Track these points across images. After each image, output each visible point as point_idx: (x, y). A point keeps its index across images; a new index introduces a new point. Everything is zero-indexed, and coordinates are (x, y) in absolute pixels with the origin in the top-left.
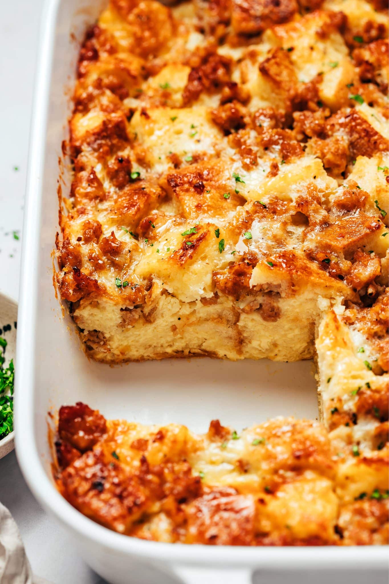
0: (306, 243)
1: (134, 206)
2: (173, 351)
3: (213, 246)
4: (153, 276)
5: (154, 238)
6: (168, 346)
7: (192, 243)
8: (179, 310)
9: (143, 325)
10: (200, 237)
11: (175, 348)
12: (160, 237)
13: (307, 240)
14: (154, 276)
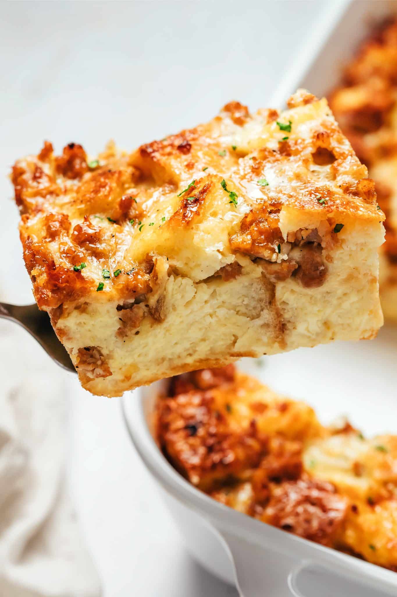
0: (339, 178)
1: (104, 187)
2: (196, 361)
3: (222, 199)
4: (151, 254)
5: (141, 216)
6: (187, 355)
7: (195, 197)
8: (194, 294)
9: (151, 327)
10: (203, 189)
11: (196, 357)
12: (149, 212)
13: (339, 176)
14: (153, 253)
